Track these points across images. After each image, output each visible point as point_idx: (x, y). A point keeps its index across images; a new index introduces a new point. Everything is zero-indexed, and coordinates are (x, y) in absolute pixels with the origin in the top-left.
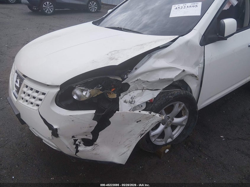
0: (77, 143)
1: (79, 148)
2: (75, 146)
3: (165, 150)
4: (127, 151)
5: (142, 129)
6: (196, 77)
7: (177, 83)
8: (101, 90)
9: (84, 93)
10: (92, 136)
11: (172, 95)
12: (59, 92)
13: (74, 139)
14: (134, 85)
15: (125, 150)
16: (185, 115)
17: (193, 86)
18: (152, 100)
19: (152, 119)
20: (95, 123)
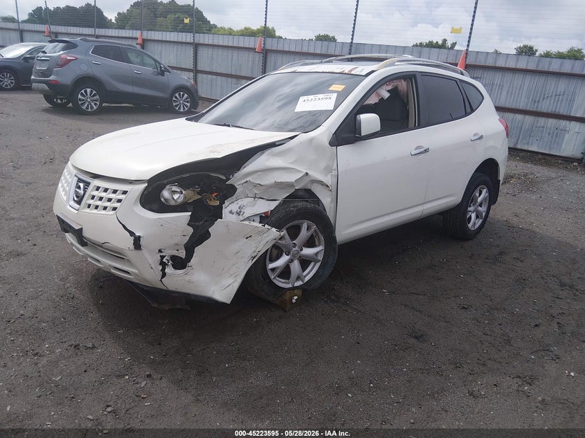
0: (164, 260)
1: (167, 270)
2: (161, 268)
3: (292, 298)
4: (233, 283)
5: (254, 249)
6: (327, 186)
7: (301, 193)
8: (198, 193)
9: (176, 196)
10: (185, 254)
11: (294, 207)
12: (146, 188)
13: (162, 254)
14: (242, 189)
15: (230, 281)
16: (319, 245)
17: (326, 199)
18: (267, 212)
19: (266, 234)
20: (191, 230)
